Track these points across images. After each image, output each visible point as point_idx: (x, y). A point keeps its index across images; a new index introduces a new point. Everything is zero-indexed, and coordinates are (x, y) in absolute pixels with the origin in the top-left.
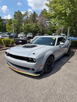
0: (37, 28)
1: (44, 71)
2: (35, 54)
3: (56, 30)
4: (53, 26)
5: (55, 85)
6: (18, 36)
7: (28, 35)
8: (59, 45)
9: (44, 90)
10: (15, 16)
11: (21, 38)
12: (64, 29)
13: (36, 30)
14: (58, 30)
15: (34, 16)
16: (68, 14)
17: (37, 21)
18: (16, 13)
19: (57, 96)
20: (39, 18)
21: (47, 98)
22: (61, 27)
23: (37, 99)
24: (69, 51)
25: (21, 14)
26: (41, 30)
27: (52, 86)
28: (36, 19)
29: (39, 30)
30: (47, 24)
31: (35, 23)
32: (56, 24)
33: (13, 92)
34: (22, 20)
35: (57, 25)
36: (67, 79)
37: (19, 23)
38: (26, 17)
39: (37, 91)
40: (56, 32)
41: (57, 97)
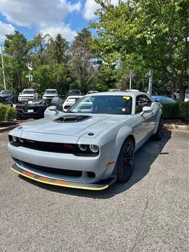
0: (67, 77)
1: (116, 176)
2: (93, 134)
3: (115, 80)
4: (108, 70)
5: (151, 206)
6: (20, 99)
7: (46, 95)
8: (141, 113)
9: (127, 220)
10: (7, 45)
11: (30, 102)
12: (135, 78)
13: (66, 81)
14: (121, 80)
15: (58, 45)
16: (149, 42)
17: (68, 58)
18: (10, 37)
19: (162, 228)
20: (71, 50)
21: (140, 237)
22: (128, 74)
23: (118, 242)
24: (160, 127)
25: (24, 41)
26: (78, 82)
27: (142, 208)
28: (66, 53)
29: (73, 80)
30: (94, 66)
31: (63, 64)
32: (115, 65)
33: (53, 233)
34: (28, 56)
35: (116, 67)
36: (172, 190)
37: (19, 63)
38: (38, 48)
39: (112, 224)
40: (117, 85)
41: (162, 231)
